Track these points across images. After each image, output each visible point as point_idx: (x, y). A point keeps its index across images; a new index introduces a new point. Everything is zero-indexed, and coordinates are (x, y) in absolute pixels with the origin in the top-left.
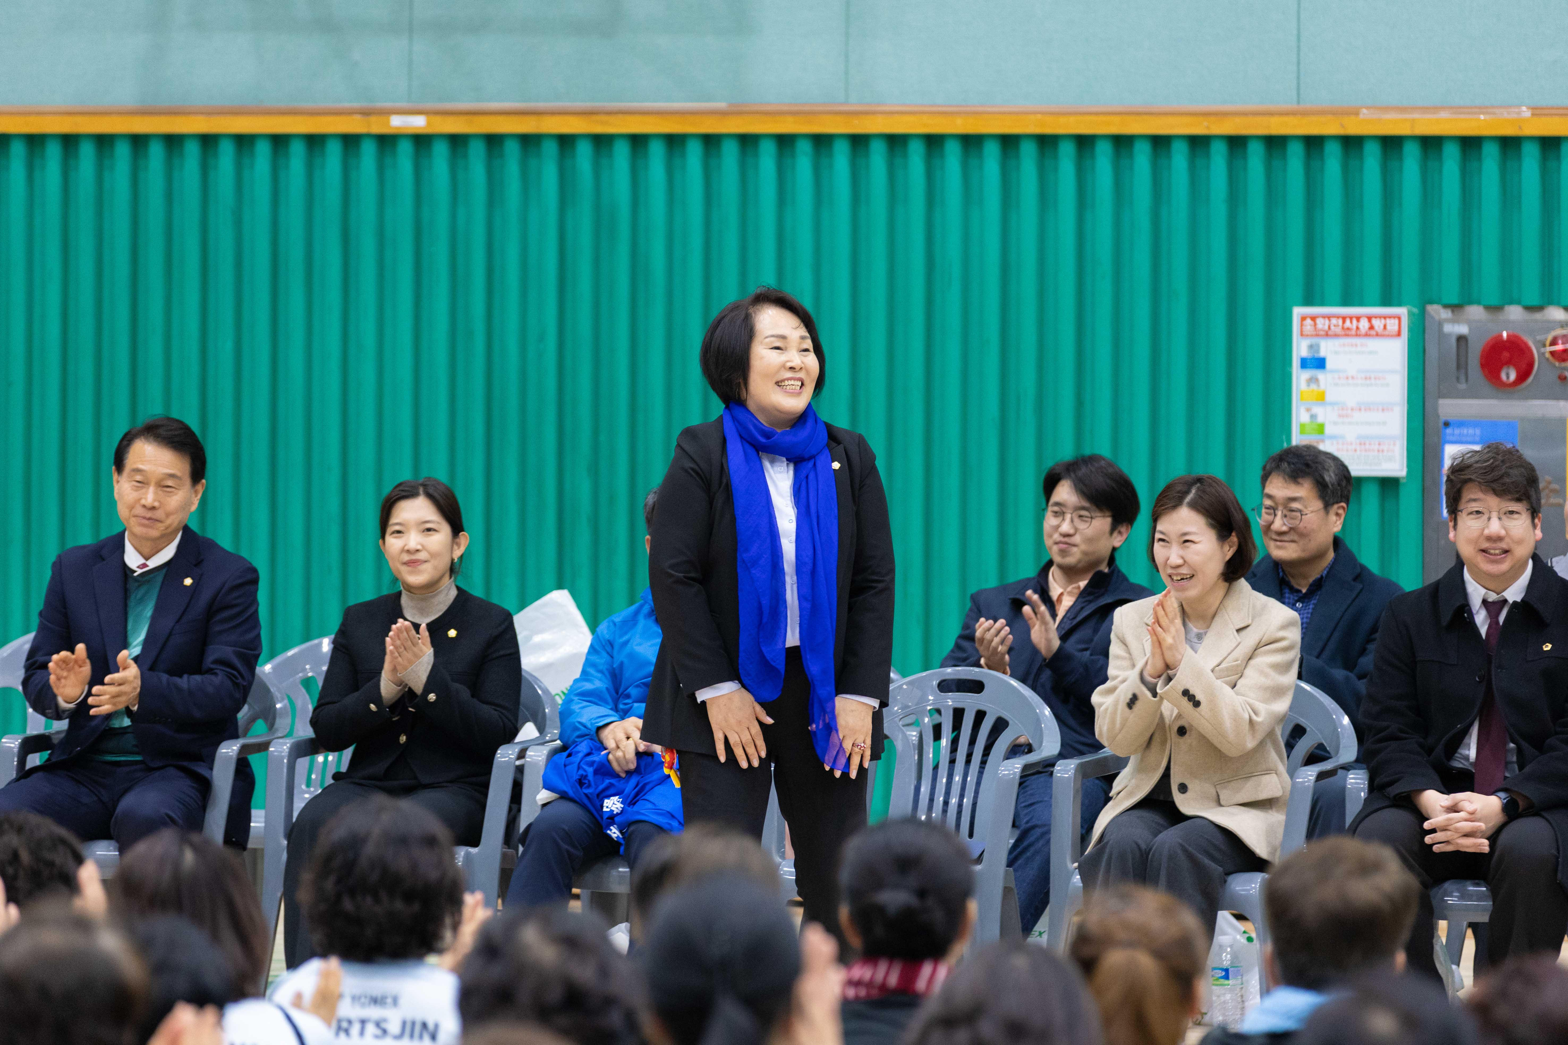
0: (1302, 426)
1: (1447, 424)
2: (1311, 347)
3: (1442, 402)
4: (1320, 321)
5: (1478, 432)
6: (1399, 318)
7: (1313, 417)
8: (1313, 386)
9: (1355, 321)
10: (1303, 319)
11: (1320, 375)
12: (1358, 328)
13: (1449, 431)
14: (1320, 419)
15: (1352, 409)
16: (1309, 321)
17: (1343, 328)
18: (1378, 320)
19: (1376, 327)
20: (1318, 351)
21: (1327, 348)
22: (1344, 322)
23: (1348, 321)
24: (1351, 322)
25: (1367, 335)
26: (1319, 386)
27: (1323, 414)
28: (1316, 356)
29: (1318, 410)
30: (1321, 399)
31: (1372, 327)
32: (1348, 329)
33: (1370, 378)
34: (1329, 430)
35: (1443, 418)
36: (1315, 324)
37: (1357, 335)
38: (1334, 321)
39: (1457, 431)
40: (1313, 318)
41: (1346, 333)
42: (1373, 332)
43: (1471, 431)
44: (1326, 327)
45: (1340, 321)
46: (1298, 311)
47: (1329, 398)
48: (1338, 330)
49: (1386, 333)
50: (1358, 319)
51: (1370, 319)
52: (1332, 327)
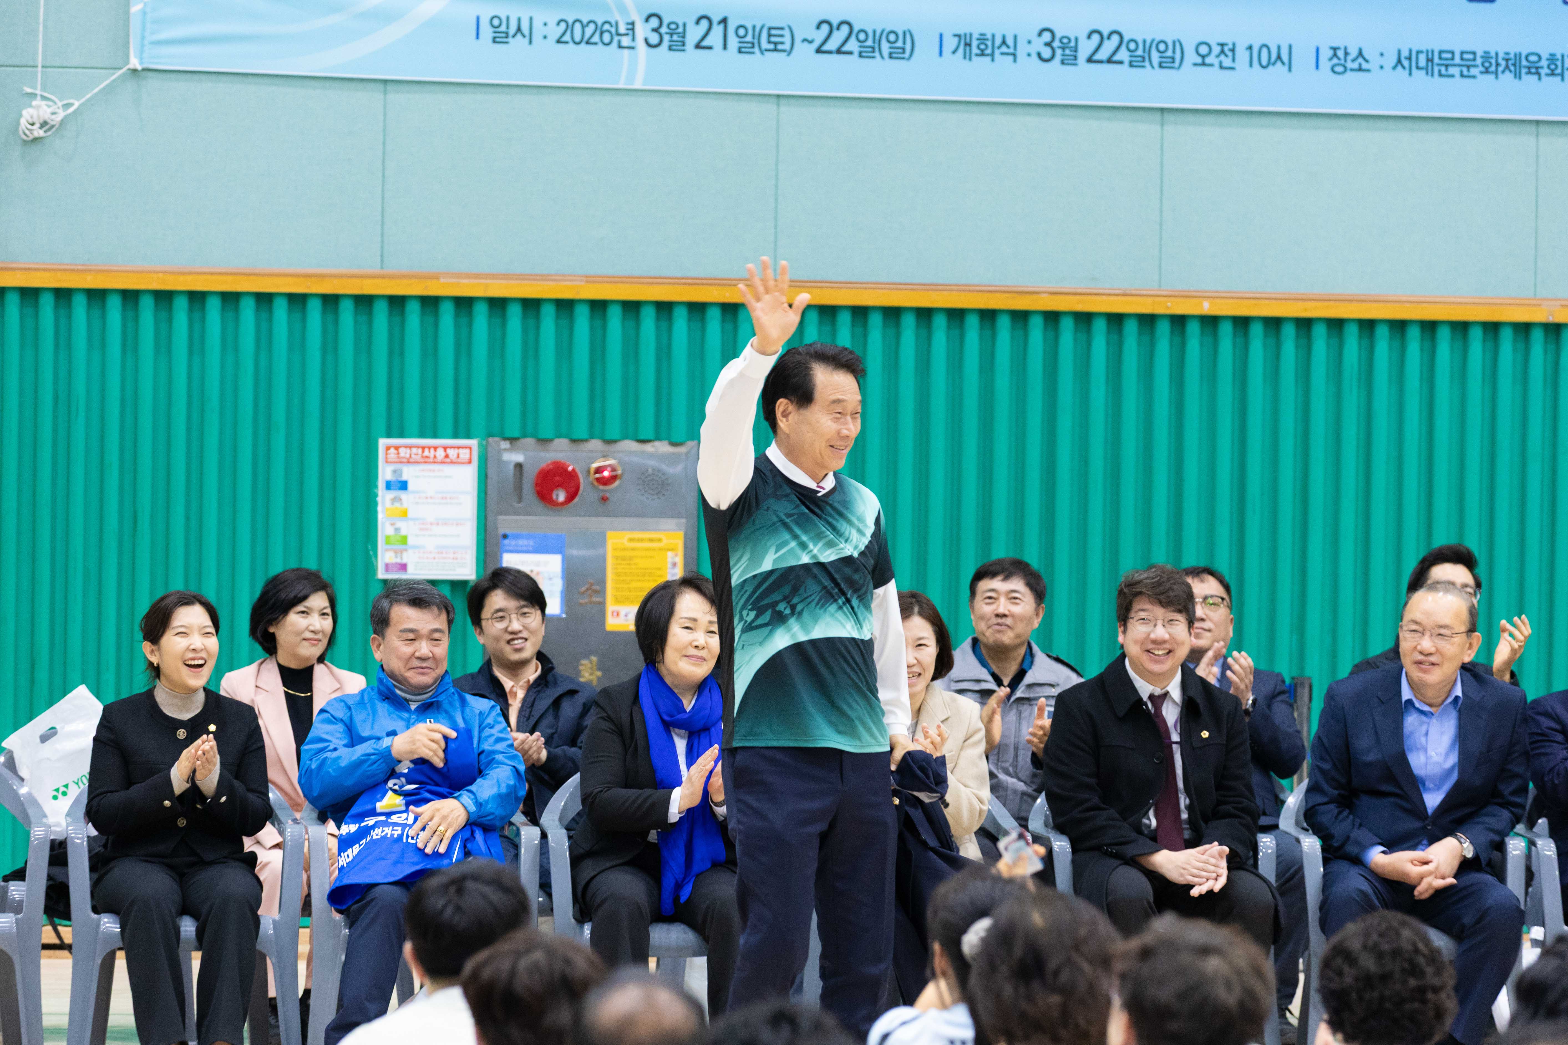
0: (388, 539)
1: (505, 536)
2: (395, 471)
3: (500, 517)
4: (402, 450)
5: (531, 543)
6: (470, 448)
7: (397, 530)
8: (397, 505)
9: (432, 450)
10: (388, 448)
11: (403, 495)
12: (435, 457)
13: (506, 542)
14: (404, 532)
15: (431, 524)
16: (392, 450)
17: (423, 457)
18: (452, 449)
19: (450, 456)
20: (401, 475)
21: (408, 473)
22: (423, 451)
23: (426, 450)
24: (429, 452)
25: (443, 462)
26: (401, 504)
27: (405, 528)
28: (400, 479)
29: (399, 524)
30: (404, 515)
31: (447, 456)
32: (427, 457)
33: (446, 498)
34: (411, 541)
35: (502, 531)
36: (398, 454)
37: (435, 462)
38: (414, 450)
39: (513, 542)
40: (397, 448)
41: (426, 460)
42: (448, 460)
43: (525, 542)
44: (408, 456)
45: (420, 451)
46: (383, 442)
47: (411, 514)
48: (418, 458)
49: (459, 461)
50: (435, 448)
51: (445, 448)
52: (413, 456)
